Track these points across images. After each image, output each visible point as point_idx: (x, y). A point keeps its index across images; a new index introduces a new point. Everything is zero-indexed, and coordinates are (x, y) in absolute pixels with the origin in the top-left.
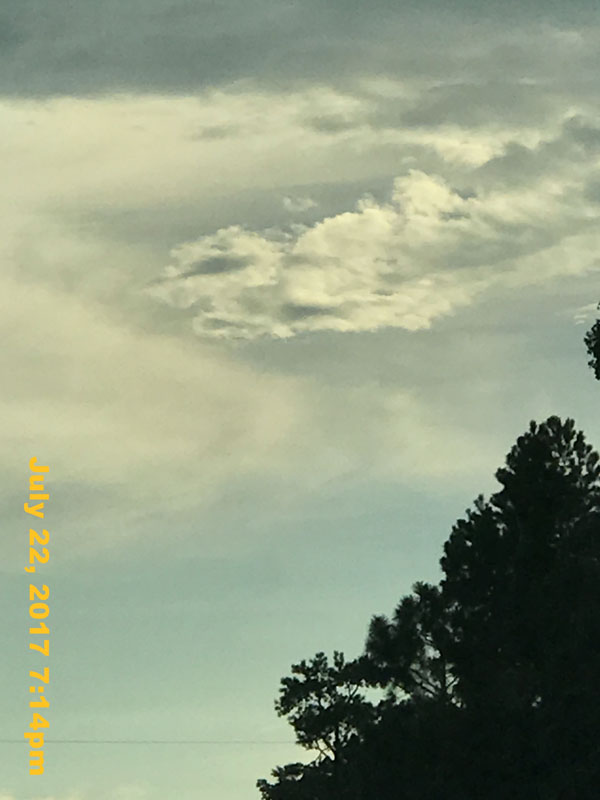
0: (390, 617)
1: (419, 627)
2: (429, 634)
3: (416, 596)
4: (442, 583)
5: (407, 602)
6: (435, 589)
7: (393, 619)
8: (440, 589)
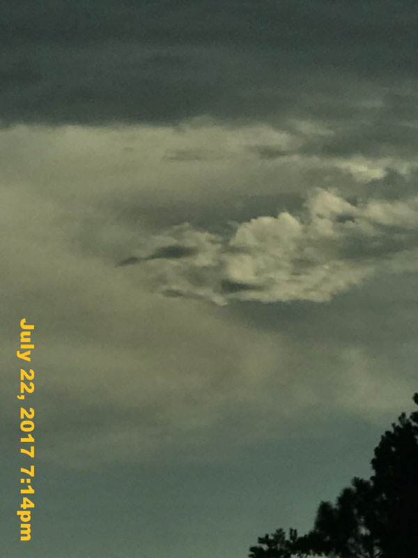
0: (334, 502)
1: (355, 511)
2: (363, 517)
3: (354, 488)
4: (372, 478)
5: (347, 492)
6: (367, 483)
7: (336, 505)
8: (372, 484)
